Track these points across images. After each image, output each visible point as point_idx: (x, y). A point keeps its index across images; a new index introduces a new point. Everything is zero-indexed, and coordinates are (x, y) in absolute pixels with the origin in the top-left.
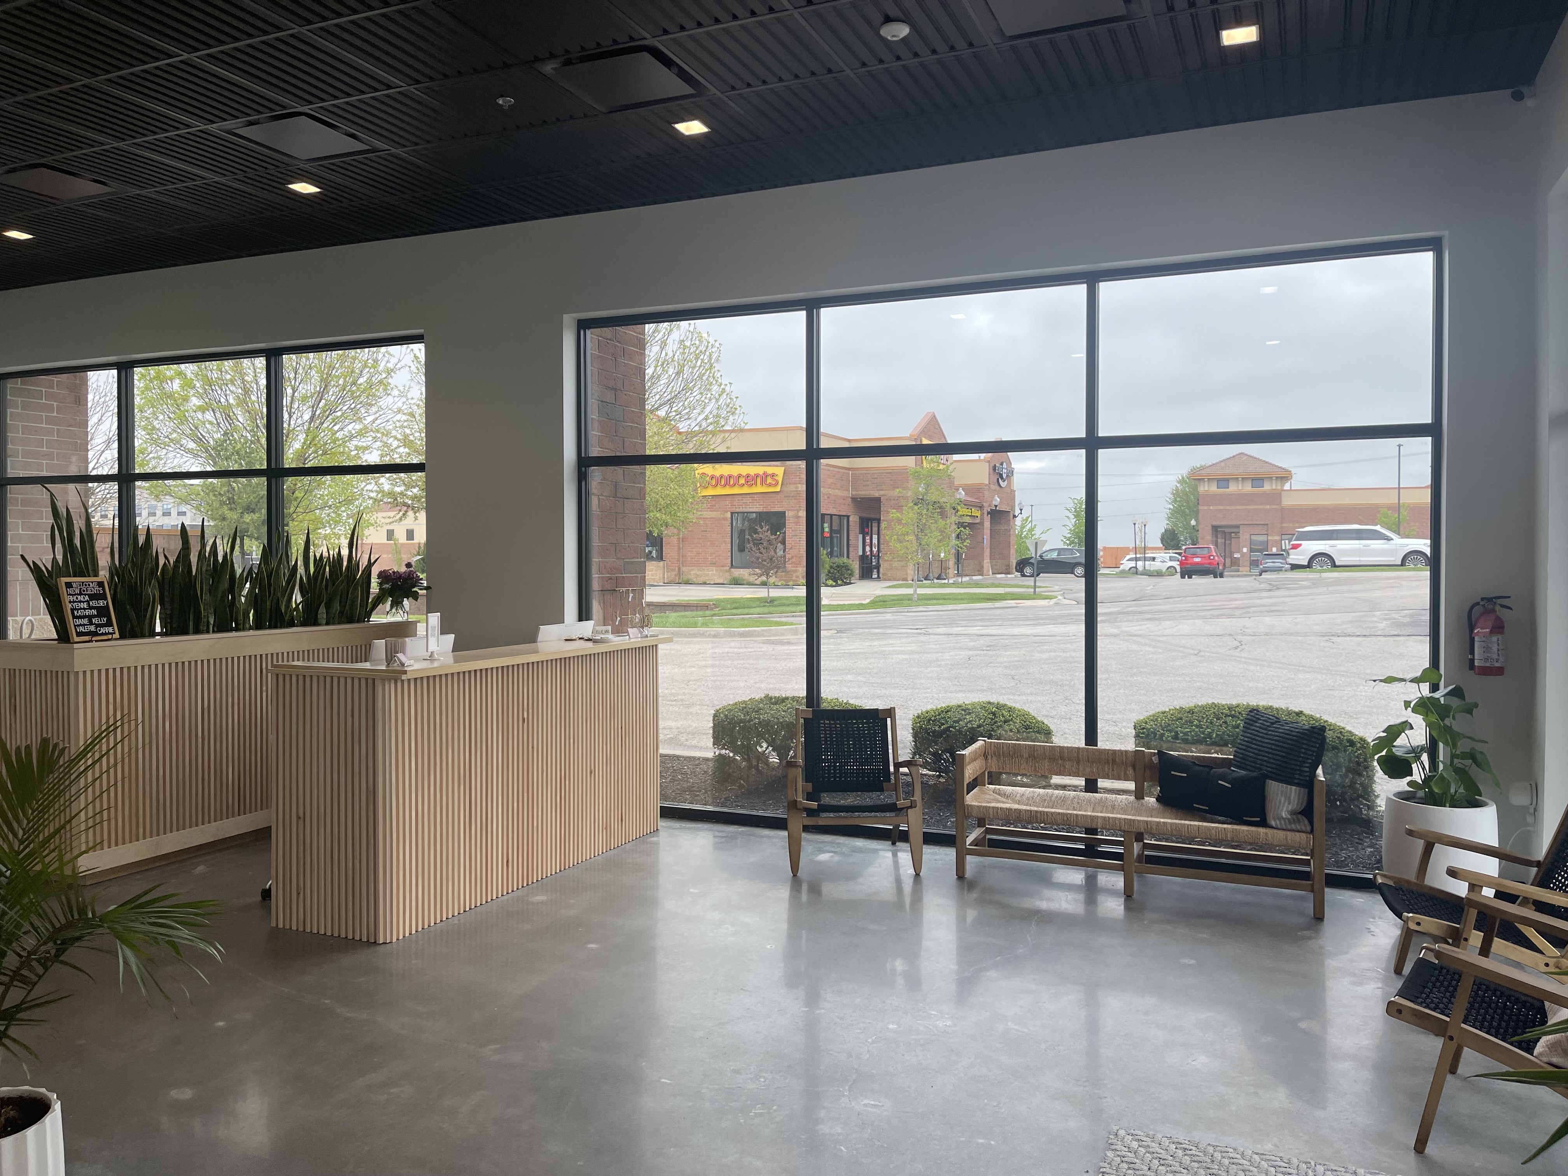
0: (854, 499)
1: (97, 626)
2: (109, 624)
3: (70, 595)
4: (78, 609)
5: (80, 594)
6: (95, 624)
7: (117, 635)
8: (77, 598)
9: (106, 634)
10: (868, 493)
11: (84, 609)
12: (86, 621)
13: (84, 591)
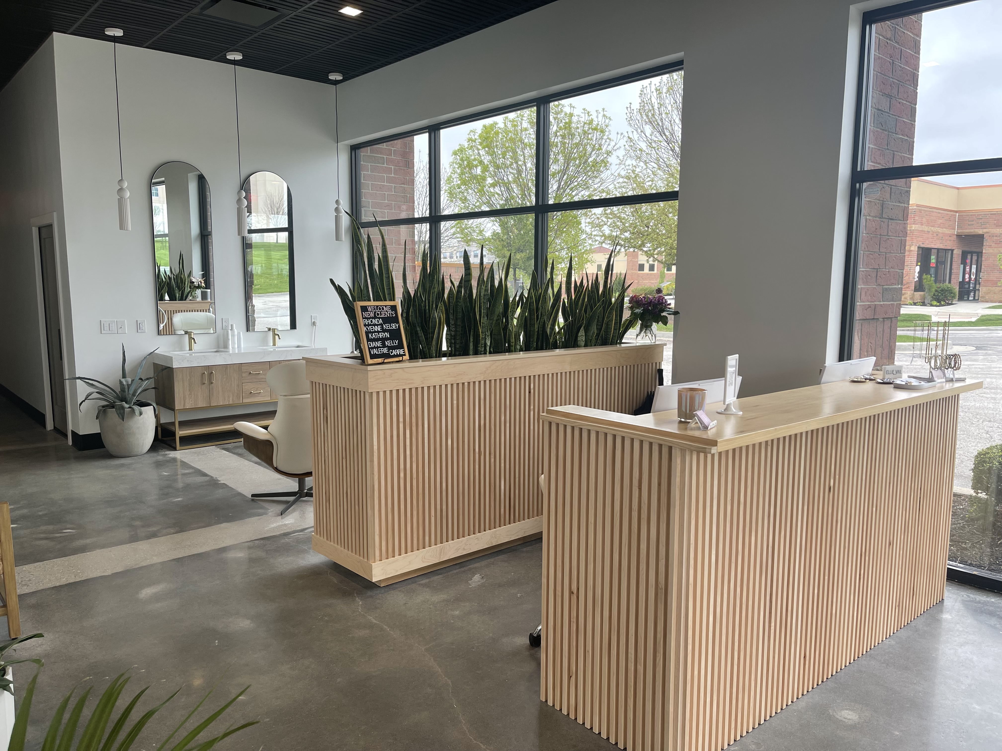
0: (959, 236)
1: (390, 348)
2: (401, 346)
3: (365, 318)
4: (372, 332)
5: (375, 317)
6: (388, 346)
7: (407, 357)
8: (372, 322)
9: (397, 356)
10: (972, 230)
11: (378, 332)
12: (379, 344)
13: (378, 314)
